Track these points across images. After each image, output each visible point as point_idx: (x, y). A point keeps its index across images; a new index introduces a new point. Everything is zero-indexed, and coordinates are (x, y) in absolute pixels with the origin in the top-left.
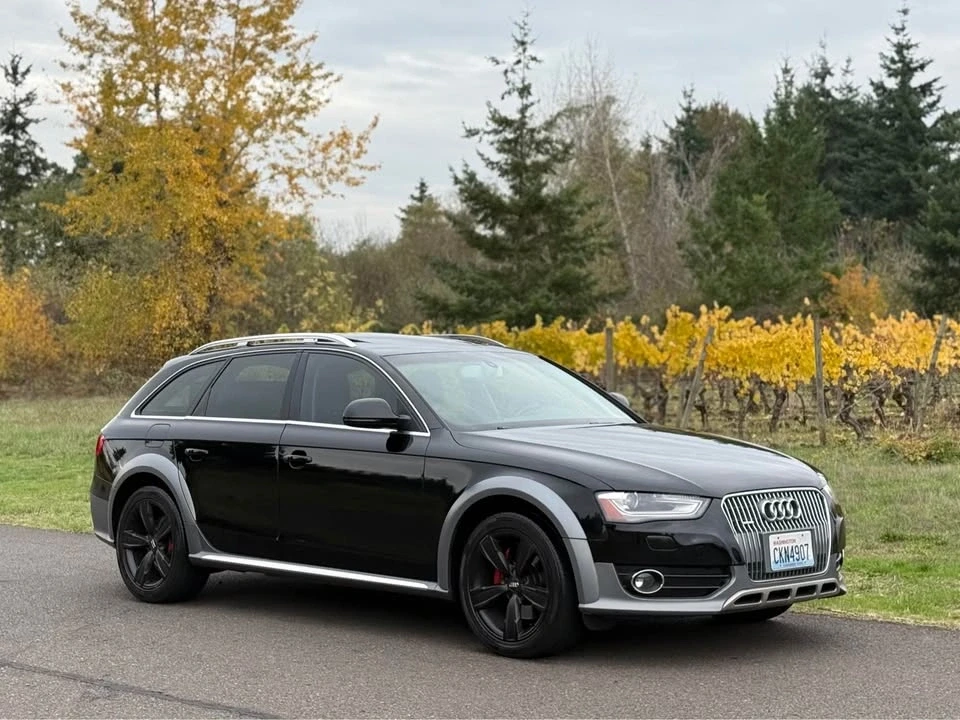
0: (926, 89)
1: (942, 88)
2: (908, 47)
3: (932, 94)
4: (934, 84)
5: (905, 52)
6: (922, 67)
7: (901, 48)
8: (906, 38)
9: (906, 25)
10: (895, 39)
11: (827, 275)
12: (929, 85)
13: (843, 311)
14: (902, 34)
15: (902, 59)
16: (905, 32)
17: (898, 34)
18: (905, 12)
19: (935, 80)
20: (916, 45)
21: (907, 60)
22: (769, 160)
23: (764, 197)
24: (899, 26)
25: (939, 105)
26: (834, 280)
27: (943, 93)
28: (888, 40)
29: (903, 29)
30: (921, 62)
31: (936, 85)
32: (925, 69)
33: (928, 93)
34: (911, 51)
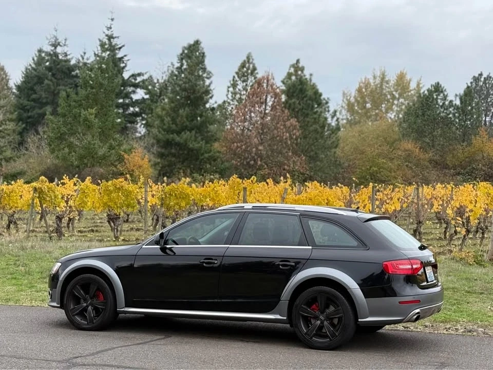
0: (121, 59)
1: (128, 60)
2: (113, 38)
3: (123, 63)
4: (125, 57)
5: (112, 40)
6: (120, 48)
7: (110, 37)
8: (112, 33)
9: (112, 26)
10: (107, 32)
11: (123, 153)
12: (122, 58)
13: (131, 172)
14: (110, 30)
15: (110, 44)
16: (112, 30)
17: (108, 30)
18: (112, 20)
19: (125, 56)
20: (118, 37)
21: (113, 44)
22: (94, 90)
23: (94, 110)
24: (109, 26)
25: (127, 68)
26: (126, 156)
27: (128, 63)
28: (104, 33)
29: (111, 28)
30: (120, 46)
31: (126, 58)
32: (121, 50)
33: (122, 62)
34: (115, 40)
